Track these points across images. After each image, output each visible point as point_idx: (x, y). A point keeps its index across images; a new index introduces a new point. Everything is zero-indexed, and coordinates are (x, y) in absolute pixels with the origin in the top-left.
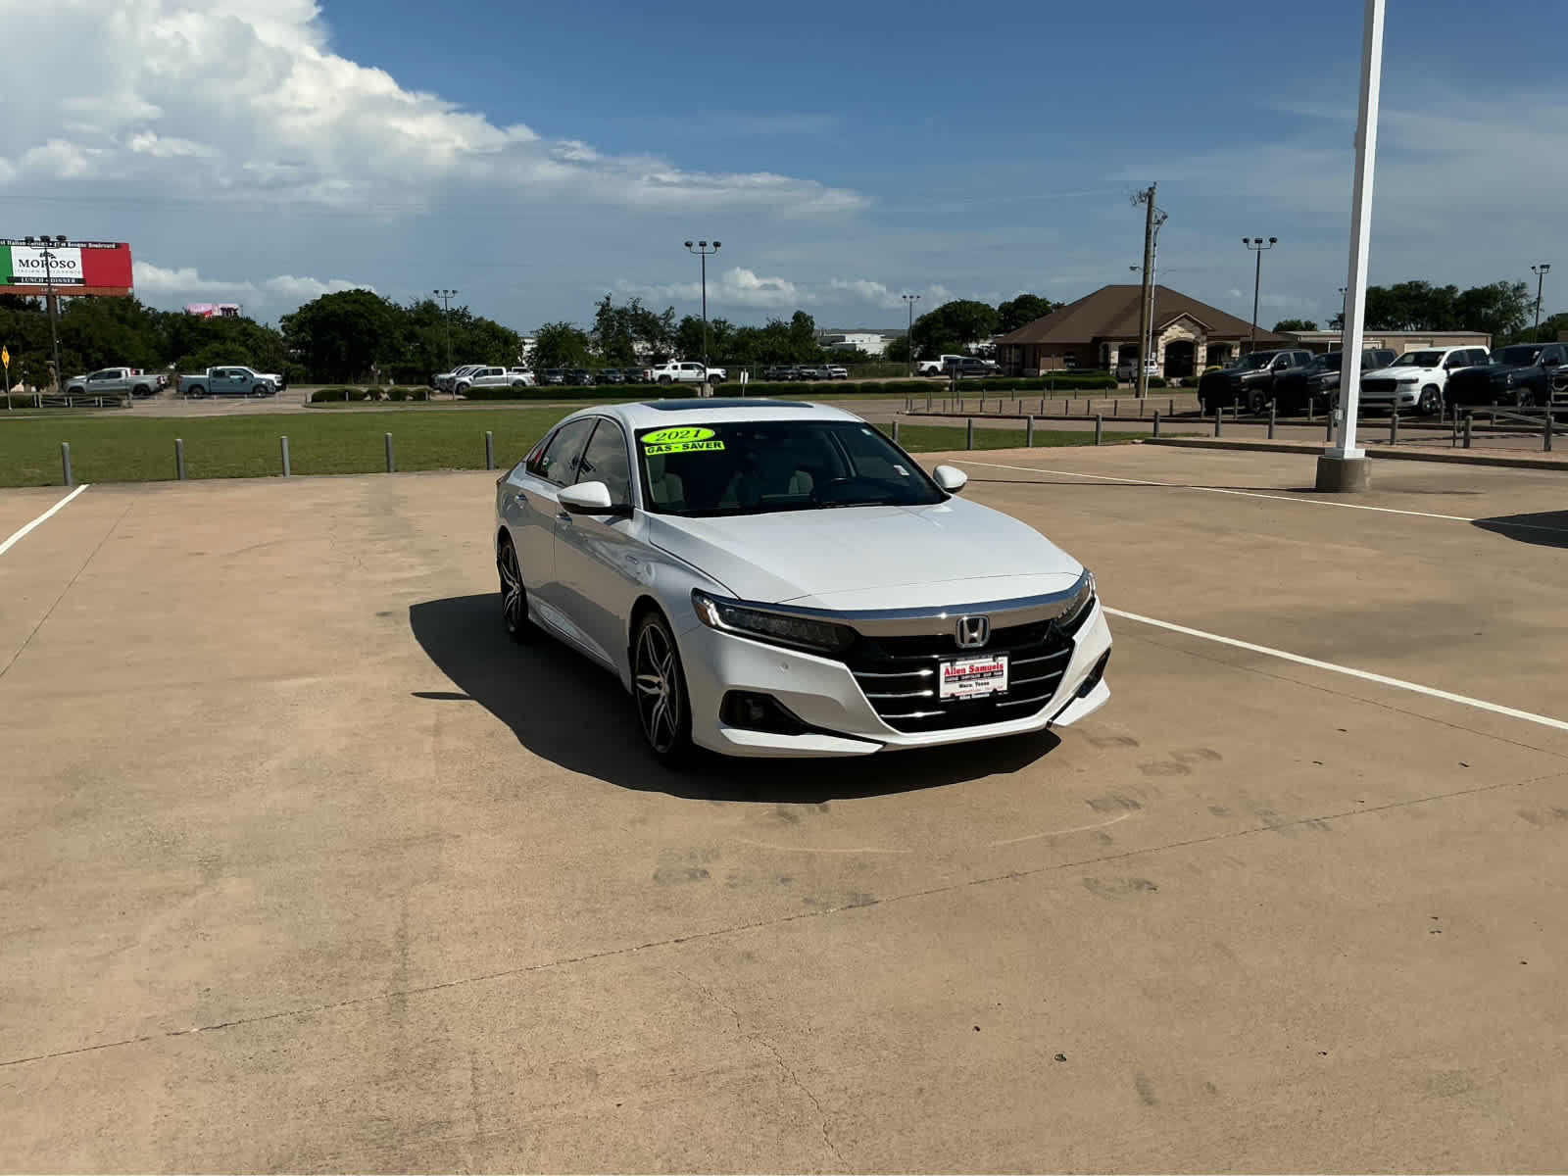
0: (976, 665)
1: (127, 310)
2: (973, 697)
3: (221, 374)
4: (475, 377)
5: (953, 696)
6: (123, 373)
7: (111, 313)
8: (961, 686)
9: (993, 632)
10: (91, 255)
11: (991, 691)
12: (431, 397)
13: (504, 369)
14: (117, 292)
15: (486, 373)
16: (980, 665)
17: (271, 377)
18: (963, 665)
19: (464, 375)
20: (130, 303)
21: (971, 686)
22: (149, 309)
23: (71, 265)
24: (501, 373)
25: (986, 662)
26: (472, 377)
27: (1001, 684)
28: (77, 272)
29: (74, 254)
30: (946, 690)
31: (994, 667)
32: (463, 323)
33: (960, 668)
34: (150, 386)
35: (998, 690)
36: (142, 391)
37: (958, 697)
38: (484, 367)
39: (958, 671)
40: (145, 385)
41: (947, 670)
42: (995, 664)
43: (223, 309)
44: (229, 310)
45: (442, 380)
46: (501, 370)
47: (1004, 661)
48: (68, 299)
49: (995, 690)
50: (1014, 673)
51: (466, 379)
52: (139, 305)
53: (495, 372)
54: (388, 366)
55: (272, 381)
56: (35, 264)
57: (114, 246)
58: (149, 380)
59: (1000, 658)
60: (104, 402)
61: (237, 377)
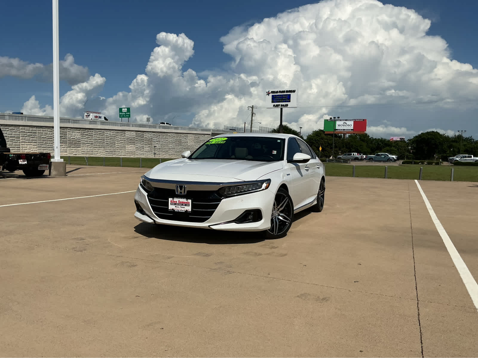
0: (180, 201)
1: (365, 138)
2: (179, 211)
3: (379, 155)
4: (461, 158)
5: (173, 209)
6: (352, 154)
7: (360, 138)
8: (176, 207)
9: (188, 191)
10: (356, 123)
11: (185, 210)
12: (441, 164)
13: (472, 156)
14: (362, 133)
15: (466, 157)
16: (182, 201)
17: (394, 156)
18: (176, 200)
19: (458, 158)
20: (366, 136)
21: (179, 207)
22: (371, 137)
23: (351, 125)
24: (471, 157)
25: (184, 200)
26: (460, 158)
27: (189, 208)
28: (352, 128)
29: (352, 123)
30: (171, 207)
31: (186, 202)
32: (471, 142)
33: (175, 201)
34: (359, 157)
35: (188, 210)
36: (357, 159)
37: (175, 210)
38: (467, 155)
39: (175, 202)
40: (358, 158)
41: (171, 201)
42: (187, 201)
43: (400, 138)
44: (402, 138)
45: (450, 159)
46: (471, 156)
47: (190, 201)
48: (350, 134)
49: (187, 210)
50: (193, 206)
51: (457, 159)
52: (369, 136)
53: (469, 157)
54: (440, 155)
55: (393, 157)
56: (342, 125)
57: (362, 120)
58: (359, 156)
59: (188, 200)
60: (343, 161)
61: (383, 156)
